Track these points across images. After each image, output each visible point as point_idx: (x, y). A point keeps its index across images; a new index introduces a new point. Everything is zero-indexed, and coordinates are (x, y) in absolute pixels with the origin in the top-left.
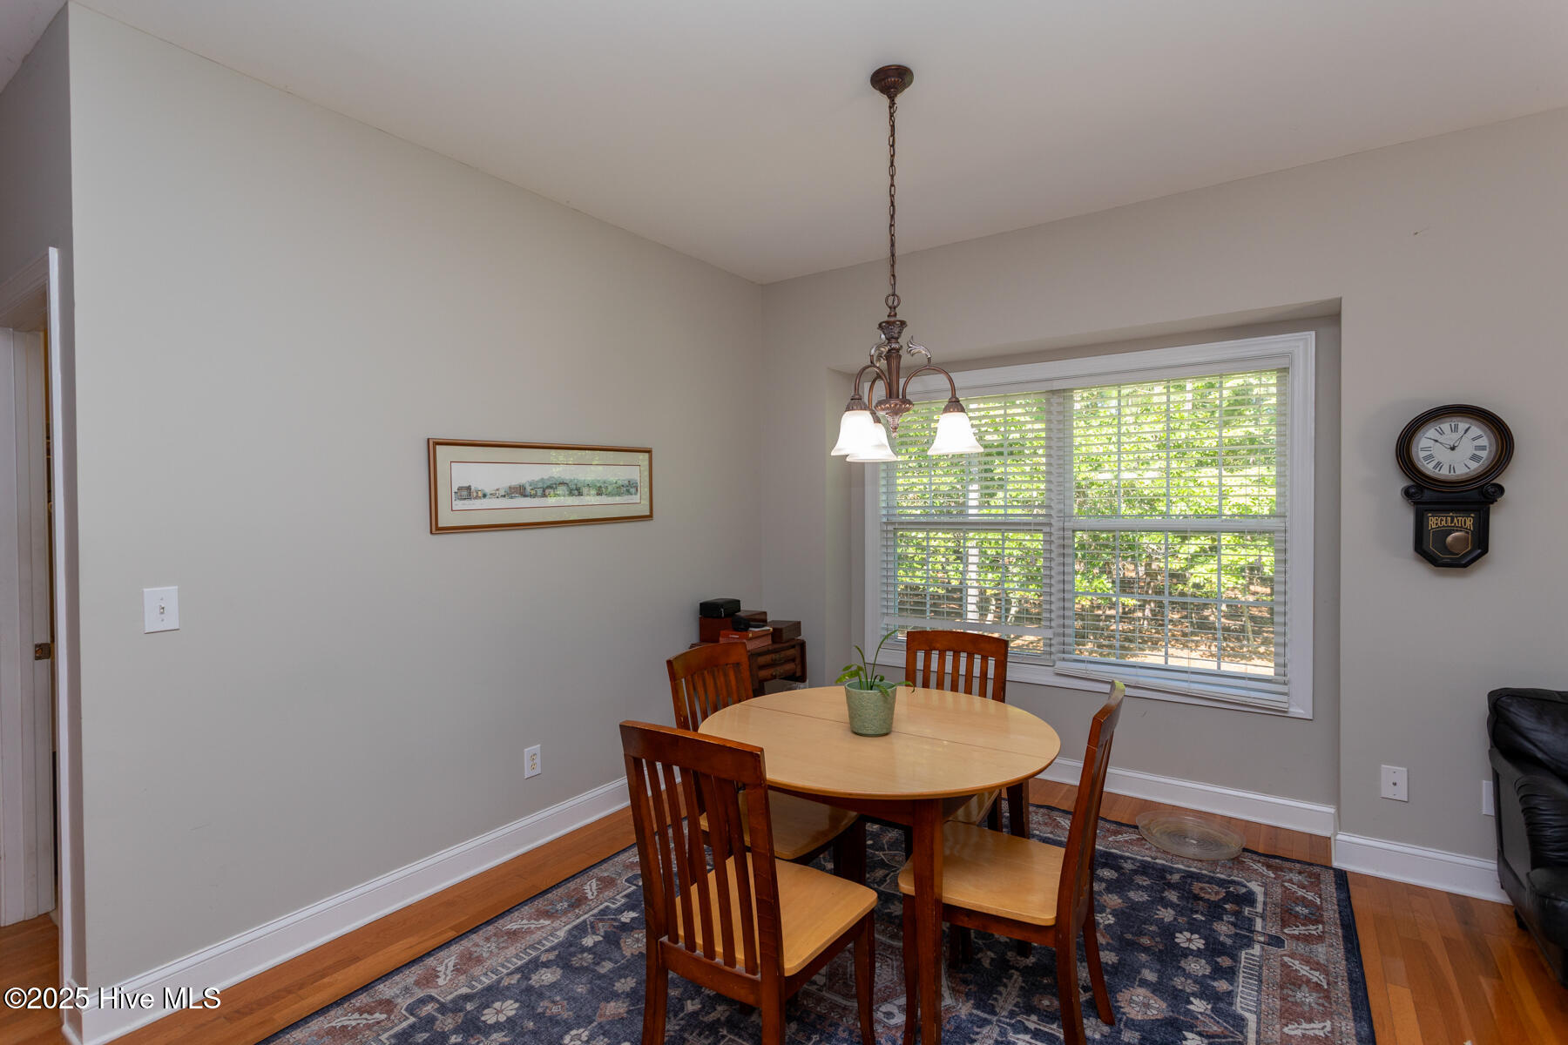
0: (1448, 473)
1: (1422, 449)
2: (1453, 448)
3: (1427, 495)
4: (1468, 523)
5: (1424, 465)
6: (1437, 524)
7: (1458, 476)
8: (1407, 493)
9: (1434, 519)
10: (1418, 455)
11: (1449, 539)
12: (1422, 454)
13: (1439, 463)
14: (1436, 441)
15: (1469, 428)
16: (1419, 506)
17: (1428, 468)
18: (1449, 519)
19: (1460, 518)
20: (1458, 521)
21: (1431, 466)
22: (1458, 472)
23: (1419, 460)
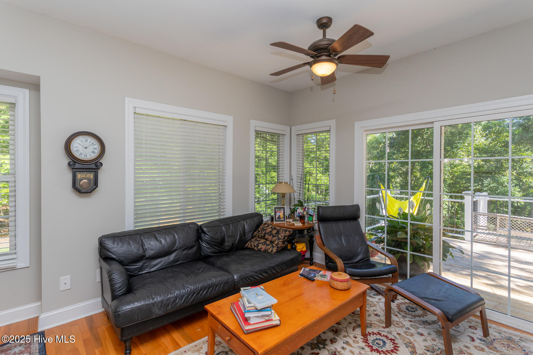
0: (84, 157)
1: (75, 147)
2: (86, 148)
3: (77, 166)
4: (91, 176)
5: (75, 154)
6: (80, 177)
7: (87, 158)
8: (69, 164)
9: (79, 175)
10: (73, 149)
11: (81, 182)
12: (75, 149)
13: (81, 153)
14: (80, 144)
15: (91, 141)
16: (73, 170)
17: (77, 155)
18: (85, 175)
19: (89, 175)
20: (88, 175)
21: (78, 154)
22: (87, 157)
23: (74, 151)
